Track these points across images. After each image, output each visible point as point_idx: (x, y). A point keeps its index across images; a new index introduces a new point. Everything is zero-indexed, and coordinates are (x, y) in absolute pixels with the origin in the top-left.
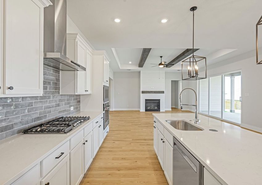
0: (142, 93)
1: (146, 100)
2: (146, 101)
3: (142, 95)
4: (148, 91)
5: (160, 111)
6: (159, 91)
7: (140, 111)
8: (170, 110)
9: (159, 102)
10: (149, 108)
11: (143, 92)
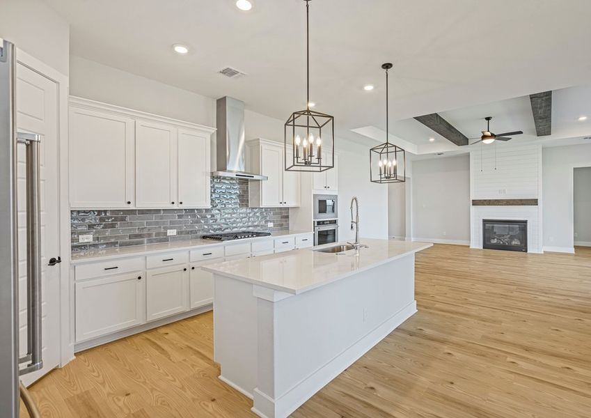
0: (473, 205)
1: (485, 221)
2: (484, 225)
3: (473, 209)
4: (490, 200)
5: (526, 251)
6: (521, 200)
7: (471, 247)
8: (572, 251)
9: (526, 226)
10: (494, 241)
11: (475, 203)
